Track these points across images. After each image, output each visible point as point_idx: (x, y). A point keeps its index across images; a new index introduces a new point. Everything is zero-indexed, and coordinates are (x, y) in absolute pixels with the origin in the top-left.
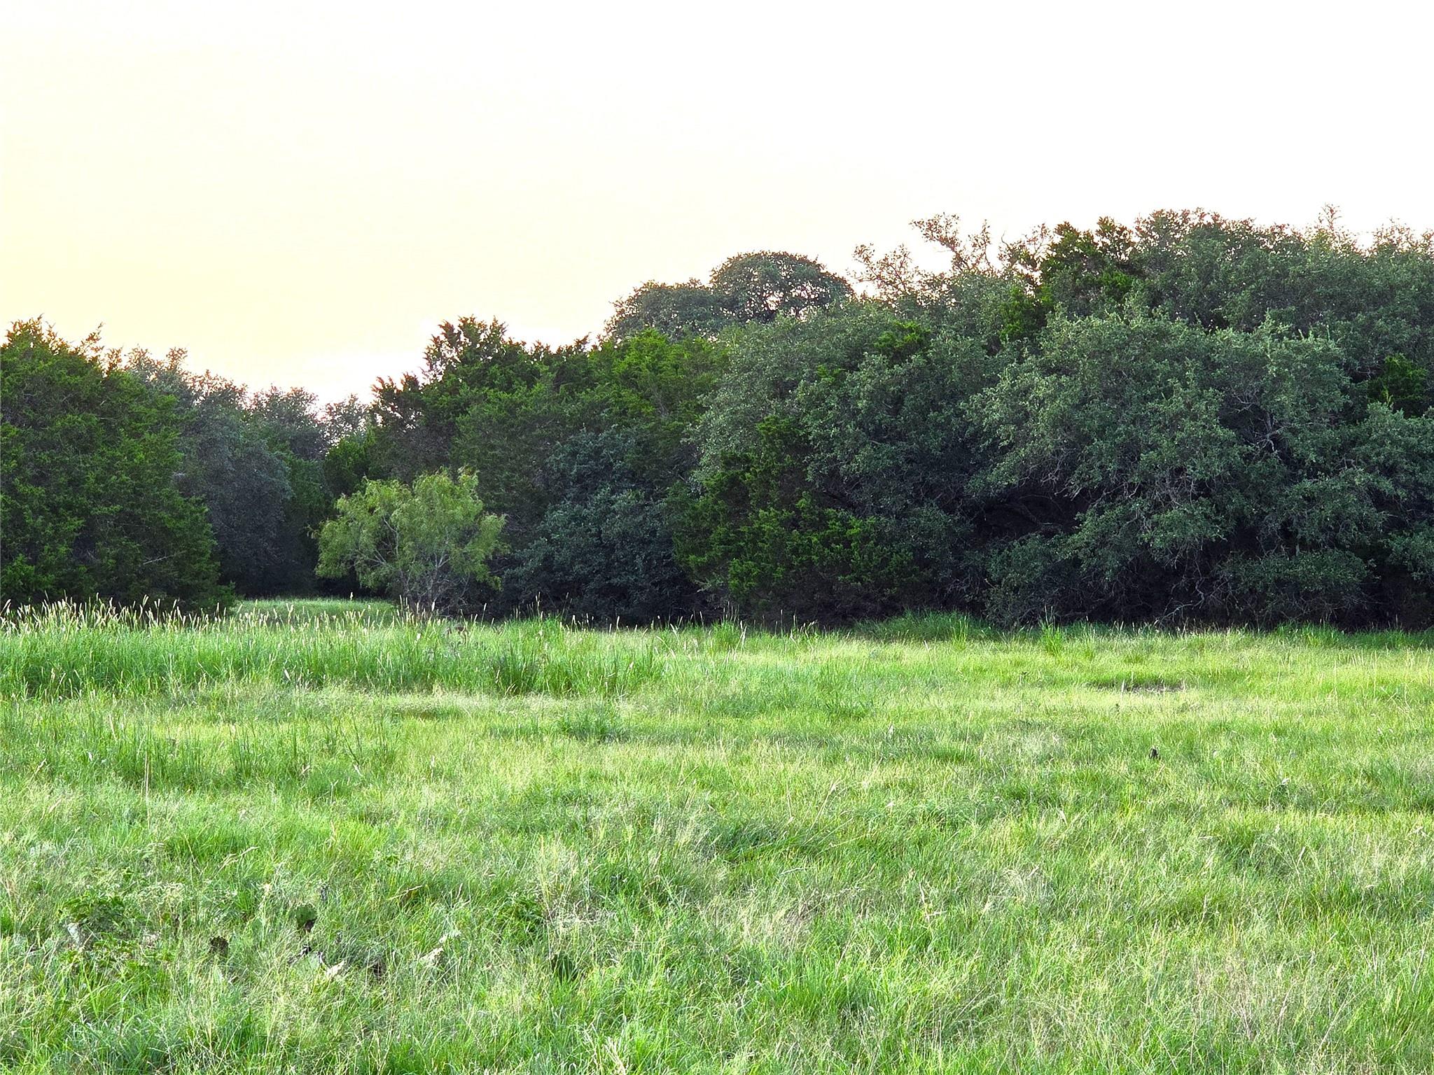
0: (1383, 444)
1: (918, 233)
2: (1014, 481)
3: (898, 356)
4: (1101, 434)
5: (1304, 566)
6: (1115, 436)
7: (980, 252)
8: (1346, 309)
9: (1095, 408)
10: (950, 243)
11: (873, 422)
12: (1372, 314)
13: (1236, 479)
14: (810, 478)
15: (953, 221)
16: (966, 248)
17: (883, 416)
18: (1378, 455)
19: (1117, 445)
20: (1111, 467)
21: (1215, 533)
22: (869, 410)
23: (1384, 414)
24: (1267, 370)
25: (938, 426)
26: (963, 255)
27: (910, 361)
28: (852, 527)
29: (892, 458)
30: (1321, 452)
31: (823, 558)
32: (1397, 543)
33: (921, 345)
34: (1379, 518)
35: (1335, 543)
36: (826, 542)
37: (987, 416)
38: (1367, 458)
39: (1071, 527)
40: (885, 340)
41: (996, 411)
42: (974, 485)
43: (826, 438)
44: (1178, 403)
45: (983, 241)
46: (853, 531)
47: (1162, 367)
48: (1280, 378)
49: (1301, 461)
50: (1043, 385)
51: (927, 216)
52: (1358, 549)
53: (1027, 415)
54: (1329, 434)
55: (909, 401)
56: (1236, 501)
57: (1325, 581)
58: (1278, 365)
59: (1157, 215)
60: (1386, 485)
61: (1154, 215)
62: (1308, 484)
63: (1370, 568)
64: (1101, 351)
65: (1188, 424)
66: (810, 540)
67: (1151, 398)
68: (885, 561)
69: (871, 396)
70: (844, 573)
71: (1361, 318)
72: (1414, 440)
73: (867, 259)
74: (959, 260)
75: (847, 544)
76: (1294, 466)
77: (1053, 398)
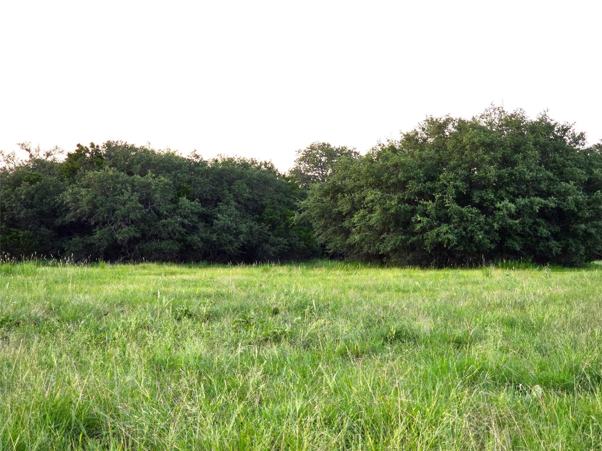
0: (185, 209)
1: (19, 147)
2: (73, 220)
3: (32, 182)
4: (102, 206)
5: (164, 245)
6: (106, 206)
7: (37, 153)
8: (169, 171)
9: (99, 198)
10: (28, 150)
11: (26, 202)
12: (176, 172)
13: (143, 220)
14: (5, 219)
15: (30, 144)
16: (33, 152)
17: (29, 201)
18: (184, 212)
19: (107, 209)
20: (106, 216)
21: (138, 235)
22: (25, 199)
23: (184, 200)
24: (152, 187)
25: (46, 203)
26: (33, 154)
27: (37, 184)
28: (20, 234)
29: (32, 213)
30: (167, 211)
31: (11, 243)
32: (189, 238)
33: (38, 179)
34: (183, 230)
35: (171, 238)
36: (11, 238)
37: (65, 200)
38: (180, 213)
39: (91, 234)
40: (26, 178)
41: (68, 198)
42: (59, 221)
43: (11, 207)
44: (126, 197)
45: (38, 150)
46: (21, 235)
47: (119, 186)
48: (156, 189)
49: (162, 214)
50: (83, 191)
51: (21, 143)
52: (178, 240)
53: (78, 200)
54: (169, 206)
55: (36, 196)
56: (142, 226)
57: (170, 249)
58: (155, 186)
59: (109, 142)
60: (186, 221)
61: (107, 142)
62: (164, 221)
63: (182, 245)
64: (101, 181)
65: (129, 203)
66: (6, 238)
67: (116, 195)
68: (30, 245)
69: (25, 194)
70: (18, 248)
71: (173, 173)
72: (193, 208)
73: (3, 155)
74: (31, 156)
75: (19, 239)
76: (160, 216)
77: (86, 195)
